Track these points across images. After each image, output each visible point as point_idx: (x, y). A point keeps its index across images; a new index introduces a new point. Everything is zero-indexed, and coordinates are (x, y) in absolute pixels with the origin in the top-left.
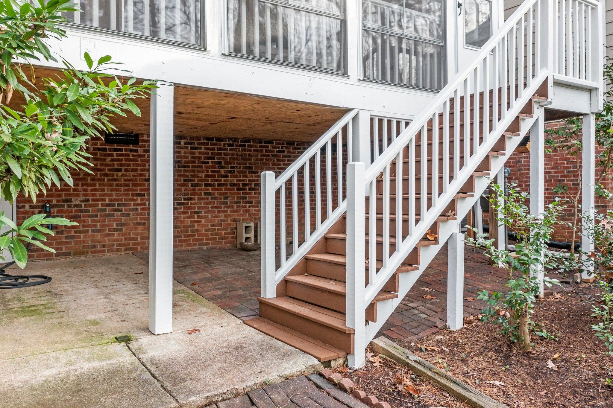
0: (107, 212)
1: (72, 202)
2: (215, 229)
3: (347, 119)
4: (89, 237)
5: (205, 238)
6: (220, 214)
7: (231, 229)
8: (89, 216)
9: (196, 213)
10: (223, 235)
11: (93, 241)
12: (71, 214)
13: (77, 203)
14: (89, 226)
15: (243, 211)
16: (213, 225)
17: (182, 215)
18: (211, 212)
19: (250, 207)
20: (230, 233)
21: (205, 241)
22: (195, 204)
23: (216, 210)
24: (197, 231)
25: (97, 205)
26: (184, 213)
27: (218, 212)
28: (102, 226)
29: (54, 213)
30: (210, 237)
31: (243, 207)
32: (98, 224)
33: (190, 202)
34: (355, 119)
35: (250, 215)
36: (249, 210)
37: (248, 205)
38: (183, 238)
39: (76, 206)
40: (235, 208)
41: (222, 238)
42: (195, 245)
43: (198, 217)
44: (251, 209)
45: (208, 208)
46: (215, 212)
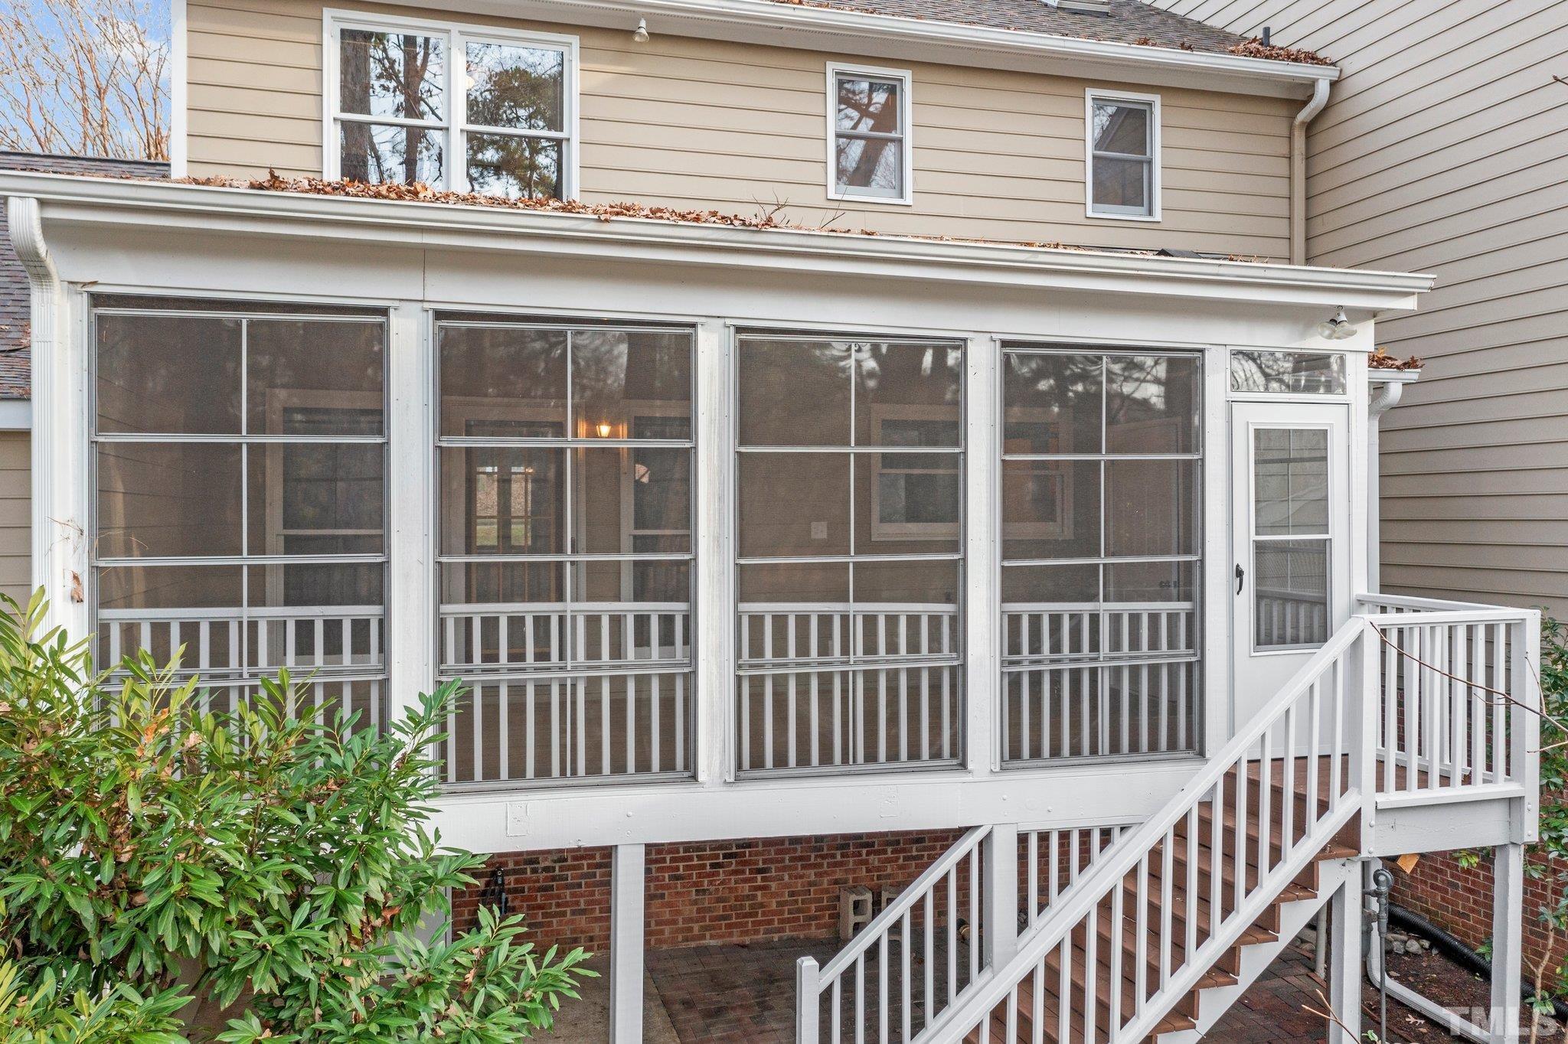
0: (598, 878)
1: (539, 863)
2: (796, 901)
3: (968, 844)
4: (567, 923)
5: (776, 918)
6: (807, 872)
7: (829, 899)
8: (567, 887)
9: (760, 871)
10: (813, 912)
11: (573, 931)
12: (537, 885)
13: (547, 864)
14: (566, 904)
15: (855, 862)
16: (792, 894)
17: (733, 877)
18: (790, 868)
19: (868, 854)
20: (827, 908)
21: (776, 924)
22: (757, 854)
23: (800, 864)
24: (762, 905)
25: (580, 867)
26: (735, 872)
27: (804, 867)
28: (588, 903)
29: (509, 884)
30: (786, 916)
31: (854, 855)
32: (582, 900)
33: (747, 850)
34: (984, 845)
35: (868, 870)
36: (867, 860)
37: (864, 851)
38: (734, 920)
39: (546, 869)
40: (839, 857)
41: (811, 918)
42: (757, 932)
43: (764, 879)
44: (872, 857)
45: (783, 860)
46: (796, 869)
